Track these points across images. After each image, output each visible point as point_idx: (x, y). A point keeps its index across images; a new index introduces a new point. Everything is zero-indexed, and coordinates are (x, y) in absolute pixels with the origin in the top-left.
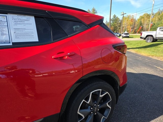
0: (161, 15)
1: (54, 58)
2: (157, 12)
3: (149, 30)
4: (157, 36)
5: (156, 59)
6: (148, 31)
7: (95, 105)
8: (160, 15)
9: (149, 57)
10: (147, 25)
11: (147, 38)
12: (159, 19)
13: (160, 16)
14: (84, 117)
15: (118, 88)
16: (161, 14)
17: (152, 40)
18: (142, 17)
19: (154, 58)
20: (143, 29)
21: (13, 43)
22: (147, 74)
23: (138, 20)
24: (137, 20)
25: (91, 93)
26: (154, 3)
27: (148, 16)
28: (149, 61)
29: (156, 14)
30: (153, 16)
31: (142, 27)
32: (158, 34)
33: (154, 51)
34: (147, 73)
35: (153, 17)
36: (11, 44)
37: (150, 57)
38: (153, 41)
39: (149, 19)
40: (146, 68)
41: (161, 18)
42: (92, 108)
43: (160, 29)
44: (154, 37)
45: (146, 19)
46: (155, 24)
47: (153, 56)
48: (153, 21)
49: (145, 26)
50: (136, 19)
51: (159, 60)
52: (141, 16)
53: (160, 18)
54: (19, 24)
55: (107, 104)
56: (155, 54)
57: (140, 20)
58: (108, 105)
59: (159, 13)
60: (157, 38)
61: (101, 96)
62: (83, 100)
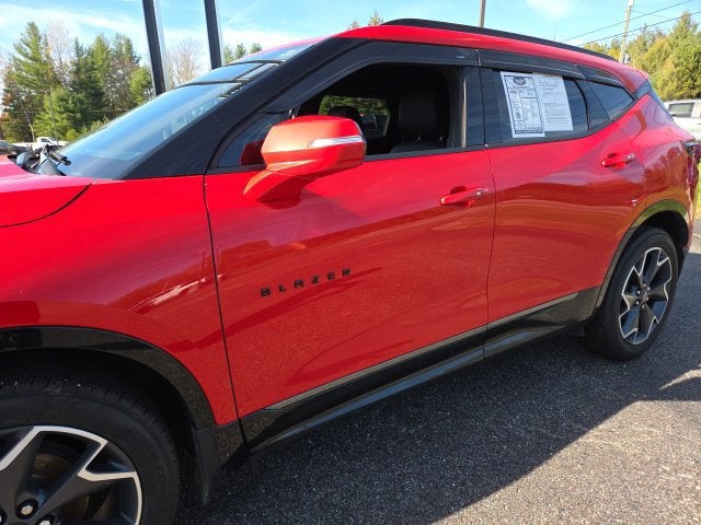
0: (650, 49)
1: (606, 166)
7: (645, 285)
8: (646, 50)
12: (644, 68)
13: (646, 55)
14: (629, 309)
16: (651, 45)
21: (546, 132)
29: (630, 46)
30: (626, 57)
36: (543, 135)
41: (654, 64)
42: (639, 292)
53: (647, 63)
54: (549, 94)
55: (664, 285)
58: (665, 291)
59: (645, 45)
61: (659, 264)
62: (634, 268)
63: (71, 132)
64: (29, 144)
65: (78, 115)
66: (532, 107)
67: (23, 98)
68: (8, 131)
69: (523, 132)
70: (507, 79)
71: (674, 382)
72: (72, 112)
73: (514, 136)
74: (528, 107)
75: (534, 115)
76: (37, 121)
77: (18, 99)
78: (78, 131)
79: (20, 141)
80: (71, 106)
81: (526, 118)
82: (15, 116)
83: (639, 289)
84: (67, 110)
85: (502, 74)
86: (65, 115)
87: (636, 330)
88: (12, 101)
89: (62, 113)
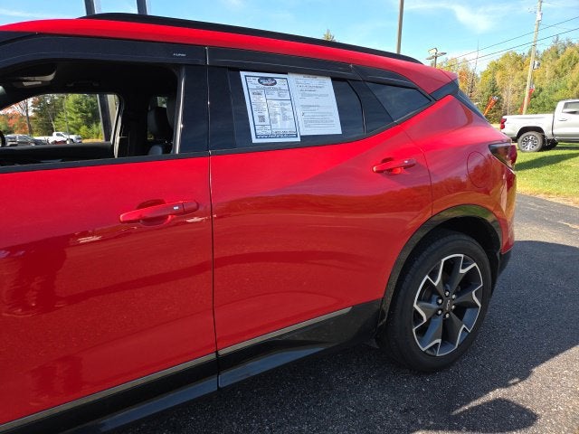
0: (561, 56)
1: (377, 172)
2: (549, 47)
3: (524, 112)
4: (555, 132)
5: (561, 202)
6: (521, 113)
7: (447, 293)
8: (559, 57)
9: (537, 196)
10: (514, 92)
11: (521, 138)
12: (556, 72)
13: (559, 61)
14: (425, 320)
15: (498, 255)
16: (562, 53)
17: (539, 144)
18: (497, 67)
19: (554, 199)
20: (500, 109)
21: (301, 137)
22: (543, 243)
23: (485, 74)
24: (479, 76)
25: (443, 260)
26: (539, 17)
27: (519, 62)
28: (540, 208)
29: (545, 54)
30: (536, 63)
31: (498, 101)
32: (559, 122)
33: (550, 181)
34: (542, 240)
35: (539, 65)
36: (298, 139)
37: (542, 196)
38: (543, 148)
39: (522, 73)
40: (535, 228)
41: (564, 69)
42: (440, 301)
43: (566, 106)
44: (546, 134)
45: (510, 70)
46: (541, 90)
47: (550, 194)
48: (537, 80)
49: (509, 98)
50: (478, 72)
51: (571, 204)
52: (492, 63)
53: (559, 69)
54: (309, 95)
55: (473, 293)
56: (554, 186)
57: (490, 77)
58: (475, 298)
59: (556, 53)
60: (556, 138)
61: (462, 271)
62: (427, 277)
63: (84, 128)
64: (47, 138)
65: (90, 115)
66: (283, 110)
67: (48, 101)
68: (35, 127)
69: (268, 137)
70: (249, 81)
71: (474, 404)
72: (85, 112)
73: (255, 140)
74: (277, 110)
75: (285, 118)
76: (57, 119)
77: (44, 102)
78: (89, 127)
79: (43, 135)
80: (84, 107)
81: (273, 121)
82: (41, 116)
83: (441, 298)
84: (81, 110)
85: (243, 74)
86: (79, 115)
87: (439, 341)
88: (39, 103)
89: (77, 113)
